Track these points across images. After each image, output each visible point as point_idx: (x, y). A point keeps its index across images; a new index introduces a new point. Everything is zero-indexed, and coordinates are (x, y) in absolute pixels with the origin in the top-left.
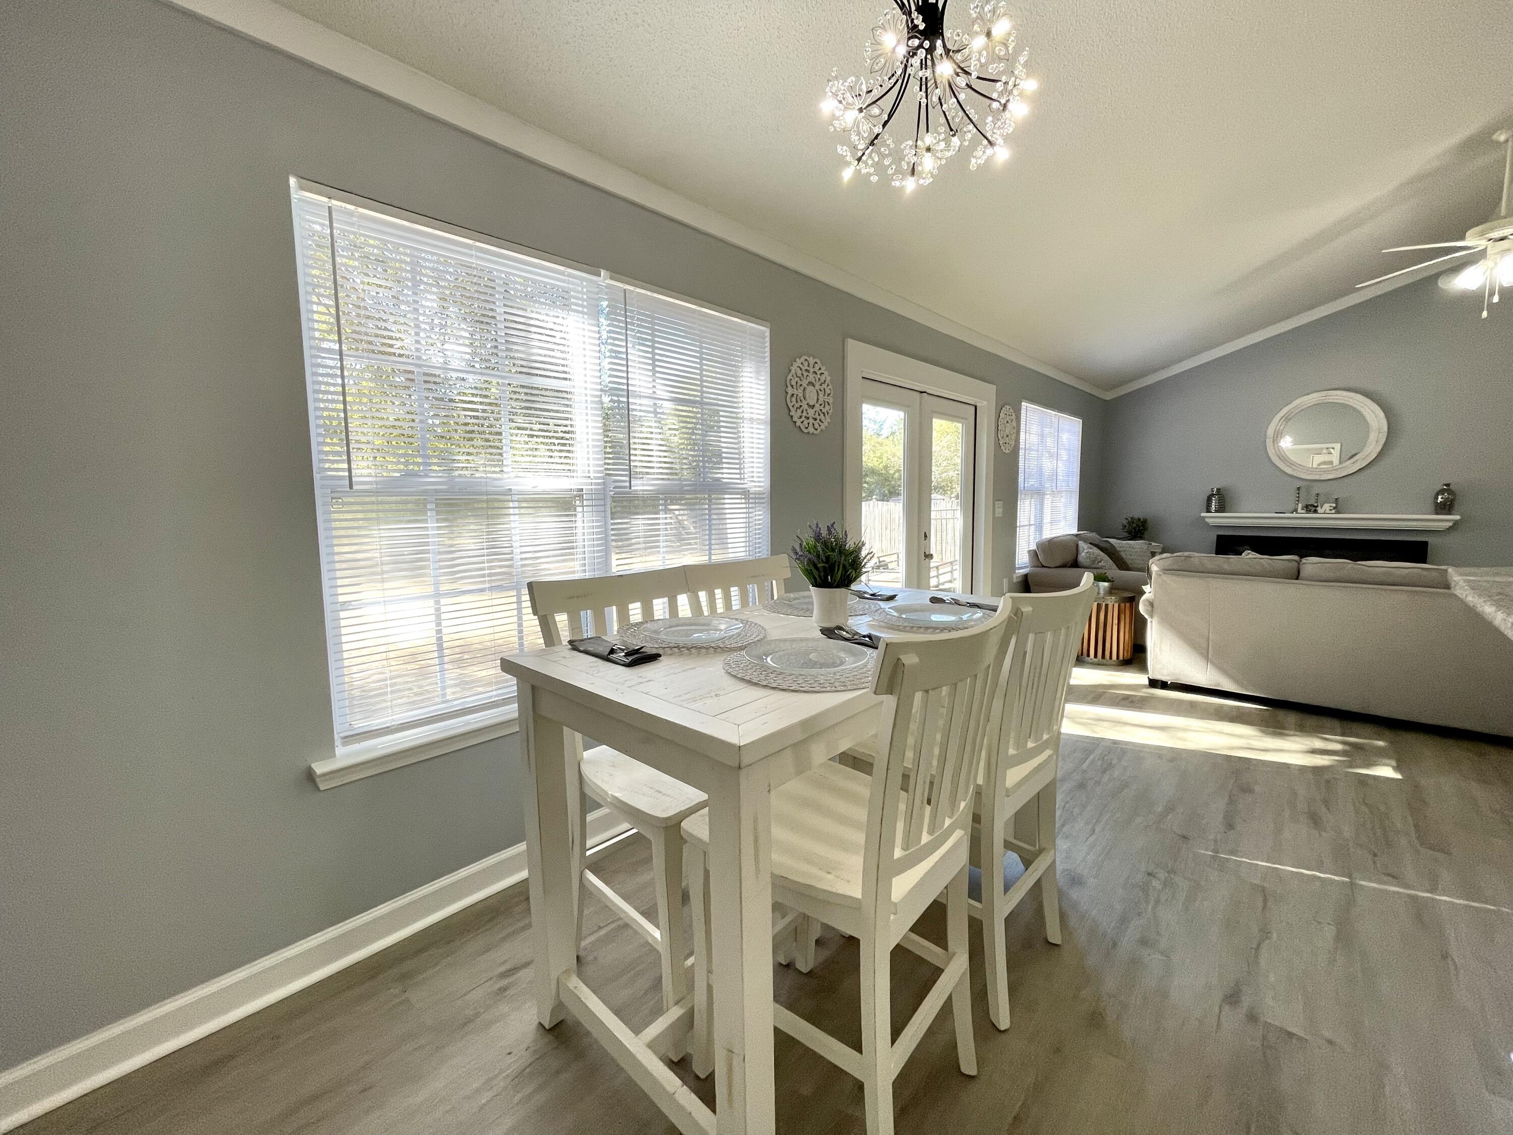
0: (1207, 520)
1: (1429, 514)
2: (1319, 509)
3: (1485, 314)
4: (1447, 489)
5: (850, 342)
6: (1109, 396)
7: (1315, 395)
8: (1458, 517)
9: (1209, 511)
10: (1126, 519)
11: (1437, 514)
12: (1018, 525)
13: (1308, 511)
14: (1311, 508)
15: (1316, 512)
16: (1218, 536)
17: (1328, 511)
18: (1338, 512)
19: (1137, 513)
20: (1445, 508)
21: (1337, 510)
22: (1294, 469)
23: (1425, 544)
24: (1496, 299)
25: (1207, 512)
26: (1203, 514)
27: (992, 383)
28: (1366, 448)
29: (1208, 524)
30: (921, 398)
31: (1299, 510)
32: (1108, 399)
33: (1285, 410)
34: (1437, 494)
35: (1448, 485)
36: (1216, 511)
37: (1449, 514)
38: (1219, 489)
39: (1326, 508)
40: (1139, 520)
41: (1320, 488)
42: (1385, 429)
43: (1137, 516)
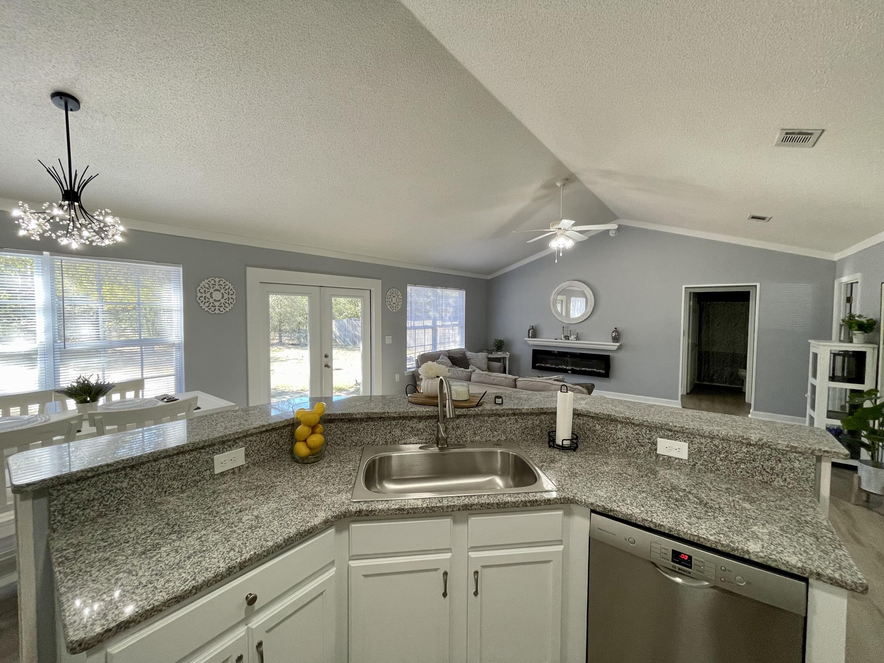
0: (527, 342)
1: (610, 342)
2: (570, 338)
3: (556, 261)
4: (616, 330)
5: (248, 269)
6: (489, 277)
7: (567, 282)
8: (620, 344)
9: (529, 337)
10: (495, 340)
11: (614, 342)
12: (408, 346)
13: (566, 339)
14: (567, 338)
15: (568, 339)
16: (533, 350)
17: (573, 339)
18: (577, 340)
19: (500, 338)
20: (616, 339)
21: (577, 338)
22: (561, 318)
23: (609, 356)
24: (561, 255)
26: (526, 339)
27: (380, 279)
29: (528, 344)
30: (320, 289)
31: (563, 339)
33: (556, 289)
34: (613, 332)
35: (616, 328)
36: (532, 338)
37: (617, 342)
38: (533, 327)
39: (572, 337)
40: (500, 341)
41: (571, 328)
42: (593, 301)
43: (499, 339)
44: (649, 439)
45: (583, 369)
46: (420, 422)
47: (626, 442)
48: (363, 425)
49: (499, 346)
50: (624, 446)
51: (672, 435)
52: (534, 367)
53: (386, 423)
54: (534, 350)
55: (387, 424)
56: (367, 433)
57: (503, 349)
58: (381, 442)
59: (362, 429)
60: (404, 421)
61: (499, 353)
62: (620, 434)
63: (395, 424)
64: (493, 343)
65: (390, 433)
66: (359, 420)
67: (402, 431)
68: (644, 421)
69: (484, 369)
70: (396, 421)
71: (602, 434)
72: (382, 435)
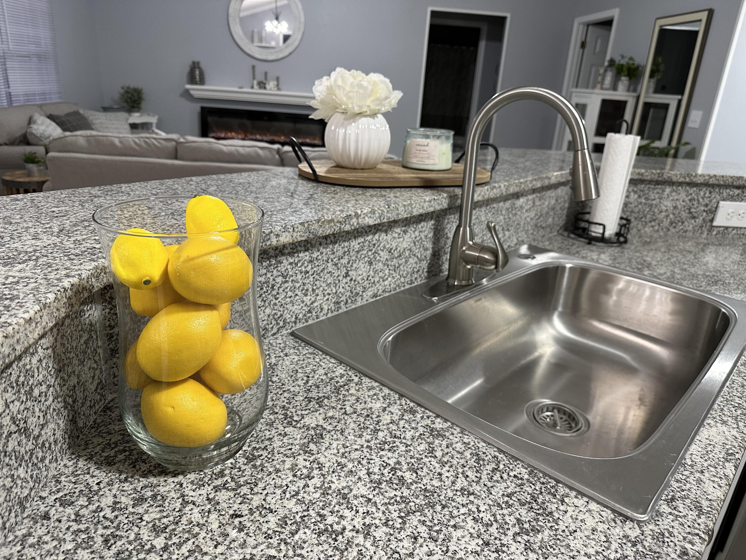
0: (190, 92)
2: (267, 86)
13: (260, 88)
17: (272, 89)
18: (279, 90)
21: (278, 87)
26: (188, 86)
31: (255, 86)
36: (199, 84)
44: (706, 205)
46: (405, 232)
47: (671, 216)
48: (282, 268)
49: (134, 101)
50: (666, 223)
51: (738, 195)
53: (339, 249)
55: (340, 253)
56: (293, 289)
58: (326, 307)
59: (279, 280)
60: (377, 236)
62: (666, 203)
63: (357, 247)
64: (118, 95)
65: (347, 275)
66: (272, 253)
67: (370, 263)
68: (711, 177)
70: (361, 240)
71: (636, 210)
72: (329, 285)
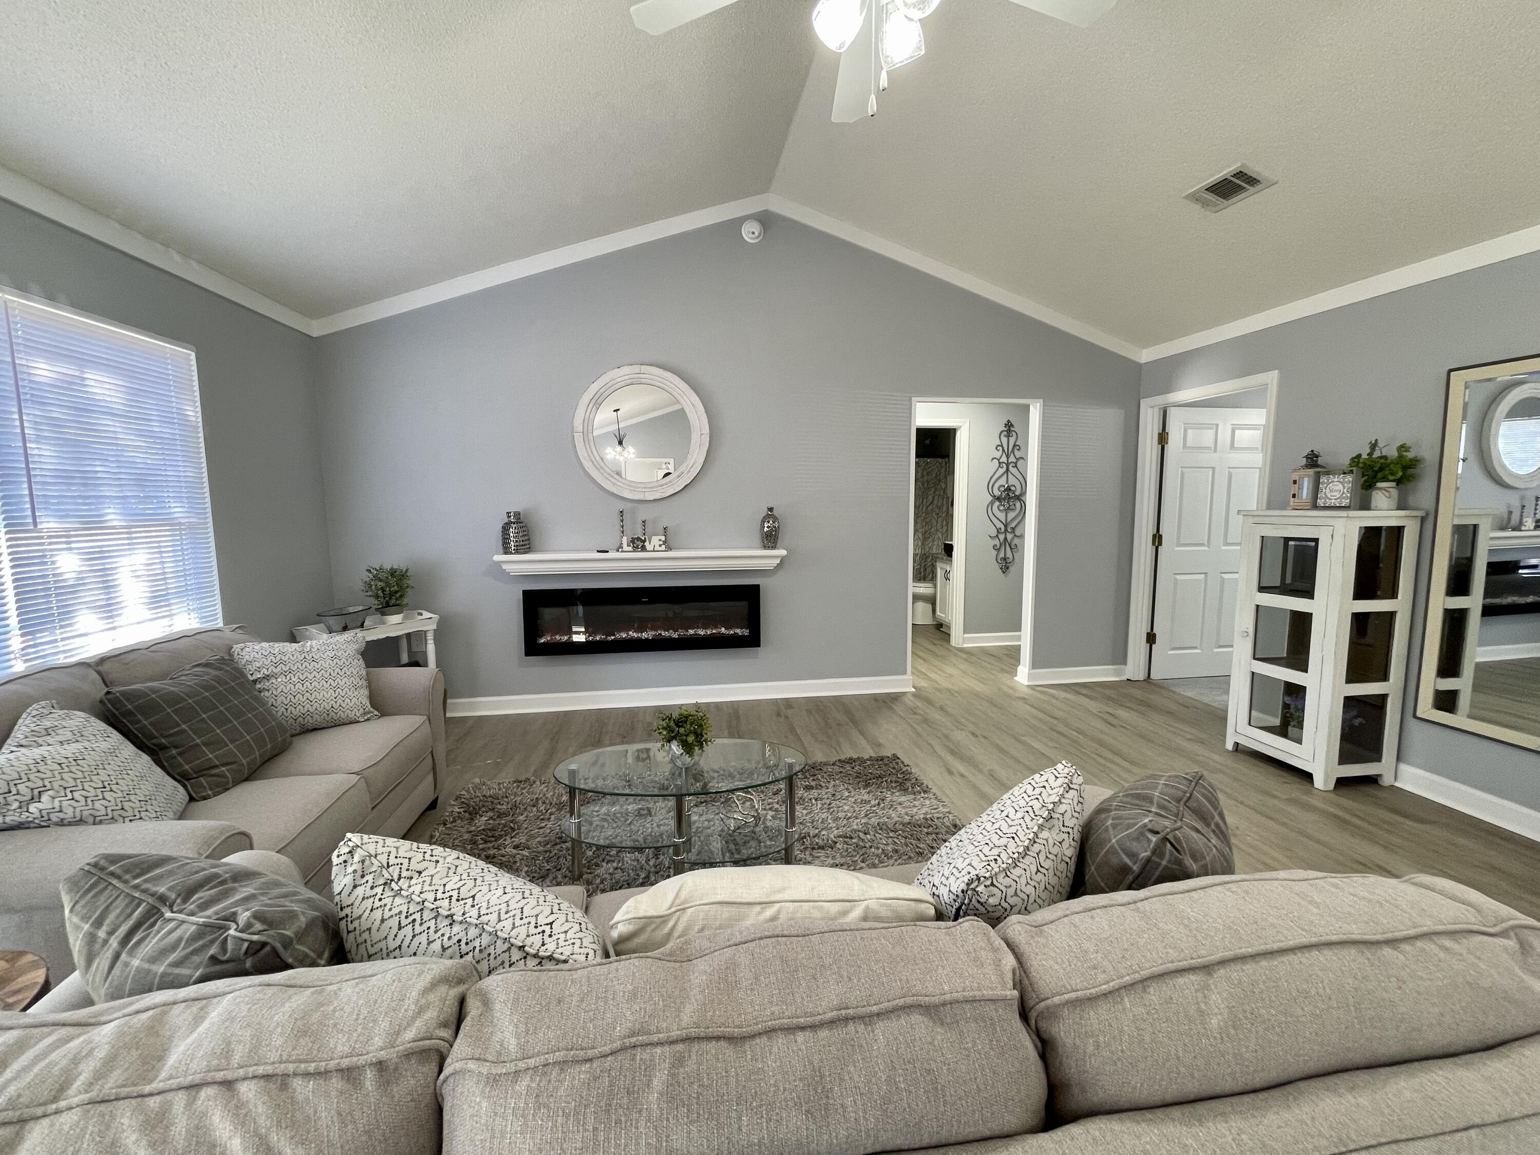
0: (504, 567)
1: (757, 548)
2: (647, 544)
4: (770, 514)
6: (317, 328)
7: (626, 370)
8: (783, 552)
9: (506, 551)
10: (369, 571)
11: (765, 547)
13: (635, 549)
14: (638, 544)
15: (644, 549)
16: (525, 593)
17: (657, 548)
18: (669, 549)
19: (391, 559)
20: (770, 539)
21: (668, 545)
22: (614, 484)
23: (756, 588)
25: (506, 553)
26: (497, 557)
28: (689, 456)
29: (505, 574)
31: (625, 548)
32: (315, 334)
33: (594, 388)
34: (763, 522)
35: (771, 509)
36: (517, 552)
37: (774, 548)
38: (517, 514)
39: (655, 542)
40: (393, 572)
41: (644, 513)
42: (706, 430)
43: (387, 566)
45: (691, 632)
49: (391, 595)
52: (533, 648)
54: (527, 594)
57: (405, 601)
61: (395, 619)
64: (360, 585)
69: (357, 713)
